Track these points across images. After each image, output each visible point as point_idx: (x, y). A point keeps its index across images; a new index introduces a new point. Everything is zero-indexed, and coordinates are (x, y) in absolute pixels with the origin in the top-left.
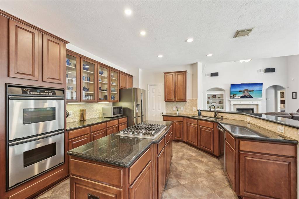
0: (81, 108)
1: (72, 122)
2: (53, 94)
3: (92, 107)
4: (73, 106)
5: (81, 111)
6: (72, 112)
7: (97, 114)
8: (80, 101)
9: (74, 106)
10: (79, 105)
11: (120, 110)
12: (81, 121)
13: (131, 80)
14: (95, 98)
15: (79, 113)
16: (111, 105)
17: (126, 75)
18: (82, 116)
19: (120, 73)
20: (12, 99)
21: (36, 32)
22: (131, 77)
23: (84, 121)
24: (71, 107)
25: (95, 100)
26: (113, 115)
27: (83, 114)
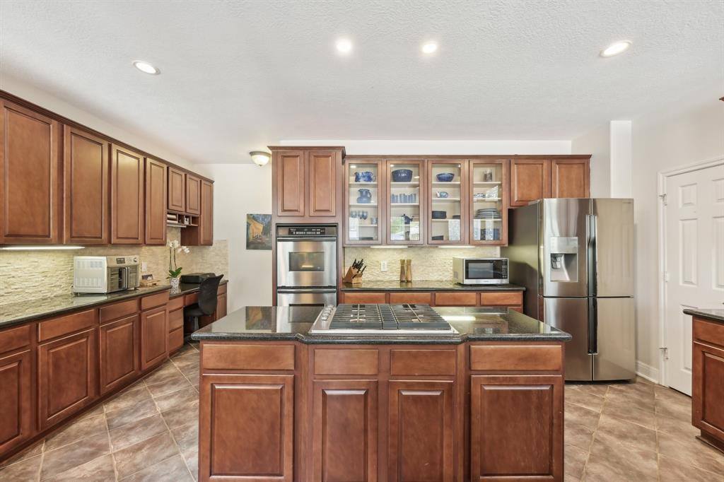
0: (405, 256)
1: (387, 282)
2: (321, 233)
3: (432, 257)
4: (388, 252)
5: (403, 262)
6: (386, 262)
7: (446, 274)
8: (387, 244)
9: (391, 252)
10: (400, 251)
11: (497, 268)
12: (402, 281)
13: (576, 171)
14: (422, 238)
15: (399, 265)
16: (495, 254)
17: (546, 163)
18: (402, 272)
19: (512, 161)
20: (280, 240)
21: (301, 153)
22: (577, 161)
23: (408, 282)
24: (384, 253)
25: (421, 242)
26: (467, 278)
27: (405, 267)
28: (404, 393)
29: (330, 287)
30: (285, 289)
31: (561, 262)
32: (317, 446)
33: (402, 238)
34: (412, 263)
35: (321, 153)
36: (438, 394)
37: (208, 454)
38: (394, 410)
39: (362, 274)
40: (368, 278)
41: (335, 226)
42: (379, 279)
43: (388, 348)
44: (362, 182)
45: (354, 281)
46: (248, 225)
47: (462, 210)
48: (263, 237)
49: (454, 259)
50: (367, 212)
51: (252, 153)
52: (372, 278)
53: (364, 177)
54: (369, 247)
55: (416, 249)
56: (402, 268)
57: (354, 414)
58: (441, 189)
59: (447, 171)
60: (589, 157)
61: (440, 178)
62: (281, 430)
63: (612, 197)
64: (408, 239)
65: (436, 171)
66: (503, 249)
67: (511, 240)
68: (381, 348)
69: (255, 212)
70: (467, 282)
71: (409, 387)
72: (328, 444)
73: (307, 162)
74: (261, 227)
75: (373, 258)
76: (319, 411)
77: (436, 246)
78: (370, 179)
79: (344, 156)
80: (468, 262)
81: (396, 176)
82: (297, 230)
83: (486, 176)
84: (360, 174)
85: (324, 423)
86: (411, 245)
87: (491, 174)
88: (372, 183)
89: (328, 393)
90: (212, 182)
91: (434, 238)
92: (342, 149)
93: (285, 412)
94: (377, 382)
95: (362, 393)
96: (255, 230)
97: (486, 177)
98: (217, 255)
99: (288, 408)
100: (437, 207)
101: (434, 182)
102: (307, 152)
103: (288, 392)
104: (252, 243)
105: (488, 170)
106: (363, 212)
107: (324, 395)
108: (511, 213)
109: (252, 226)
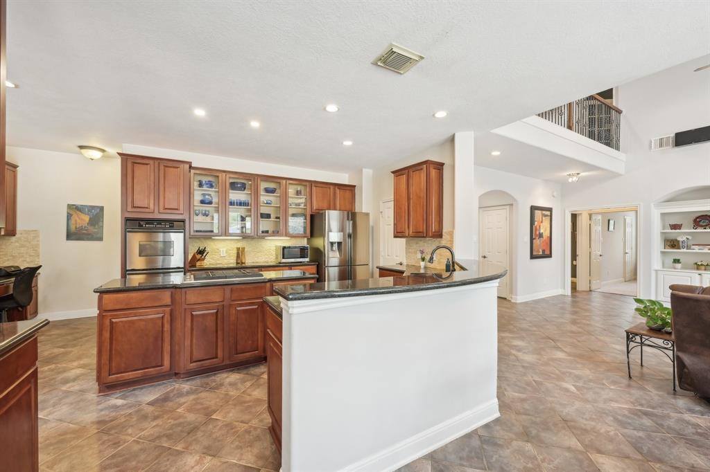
0: (240, 245)
1: (226, 264)
2: (170, 227)
4: (226, 241)
5: (238, 249)
6: (225, 249)
7: (271, 256)
8: (226, 236)
9: (228, 242)
10: (236, 241)
11: (303, 252)
12: (237, 263)
13: (348, 194)
14: (253, 231)
15: (235, 252)
16: (304, 242)
17: (332, 187)
18: (238, 256)
19: (313, 185)
20: (129, 232)
21: (151, 162)
22: (349, 188)
23: (242, 263)
24: (223, 243)
25: (252, 234)
26: (283, 258)
27: (240, 254)
28: (239, 309)
29: (179, 268)
30: (135, 272)
31: (335, 247)
32: (187, 343)
33: (239, 232)
34: (246, 250)
35: (170, 164)
36: (256, 307)
37: (108, 362)
38: (233, 318)
39: (204, 259)
40: (208, 262)
41: (183, 221)
42: (218, 262)
43: (230, 287)
44: (205, 188)
45: (198, 264)
46: (69, 216)
47: (281, 214)
48: (89, 228)
49: (276, 247)
50: (208, 211)
51: (81, 147)
52: (213, 262)
53: (207, 184)
54: (211, 238)
55: (249, 240)
56: (238, 254)
57: (210, 323)
58: (268, 198)
59: (271, 185)
60: (355, 186)
61: (267, 191)
62: (162, 340)
63: (363, 211)
64: (242, 232)
65: (263, 185)
66: (308, 239)
67: (312, 235)
68: (226, 287)
69: (79, 202)
70: (284, 261)
71: (241, 305)
72: (194, 341)
73: (156, 170)
74: (87, 218)
75: (215, 247)
76: (189, 324)
77: (263, 238)
78: (211, 186)
79: (190, 167)
80: (284, 248)
81: (233, 186)
82: (147, 224)
83: (297, 191)
84: (204, 182)
85: (192, 329)
86: (245, 237)
87: (301, 191)
88: (213, 189)
89: (194, 313)
90: (15, 167)
91: (263, 232)
92: (190, 163)
93: (165, 329)
94: (223, 305)
95: (215, 311)
96: (78, 221)
97: (298, 193)
98: (23, 246)
99: (167, 327)
100: (264, 210)
101: (262, 193)
102: (157, 162)
103: (167, 317)
104: (75, 234)
105: (299, 188)
106: (206, 211)
107: (192, 315)
108: (312, 217)
109: (75, 217)
